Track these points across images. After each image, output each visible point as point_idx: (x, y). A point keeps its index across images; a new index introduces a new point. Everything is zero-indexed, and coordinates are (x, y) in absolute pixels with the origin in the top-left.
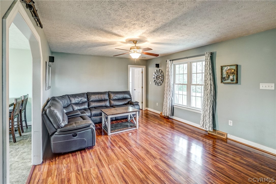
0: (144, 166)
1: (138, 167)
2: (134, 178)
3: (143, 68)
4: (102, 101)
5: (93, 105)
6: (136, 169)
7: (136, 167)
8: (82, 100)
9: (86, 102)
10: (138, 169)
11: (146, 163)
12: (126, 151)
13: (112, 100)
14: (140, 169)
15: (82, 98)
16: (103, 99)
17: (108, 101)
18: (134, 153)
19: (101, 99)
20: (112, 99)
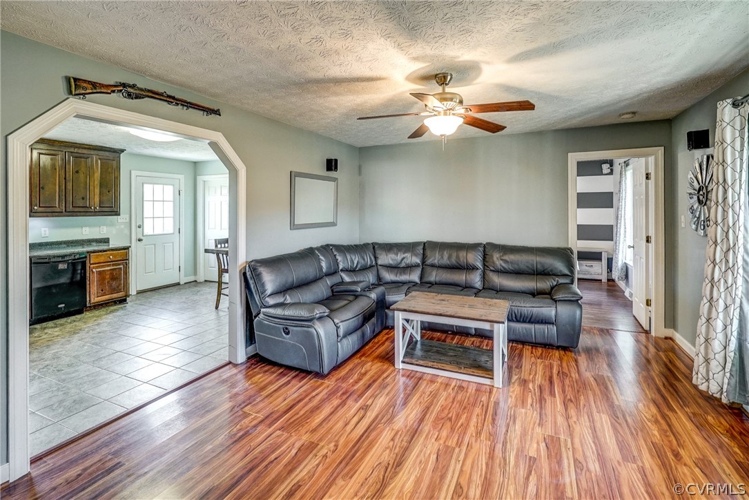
0: (320, 488)
1: (306, 477)
2: (257, 492)
3: (651, 159)
4: (460, 269)
5: (433, 276)
6: (292, 480)
7: (304, 473)
8: (405, 260)
9: (417, 266)
10: (298, 482)
11: (334, 487)
12: (356, 425)
13: (494, 271)
14: (300, 486)
15: (406, 255)
16: (462, 264)
17: (479, 272)
18: (363, 442)
19: (458, 263)
20: (492, 268)
